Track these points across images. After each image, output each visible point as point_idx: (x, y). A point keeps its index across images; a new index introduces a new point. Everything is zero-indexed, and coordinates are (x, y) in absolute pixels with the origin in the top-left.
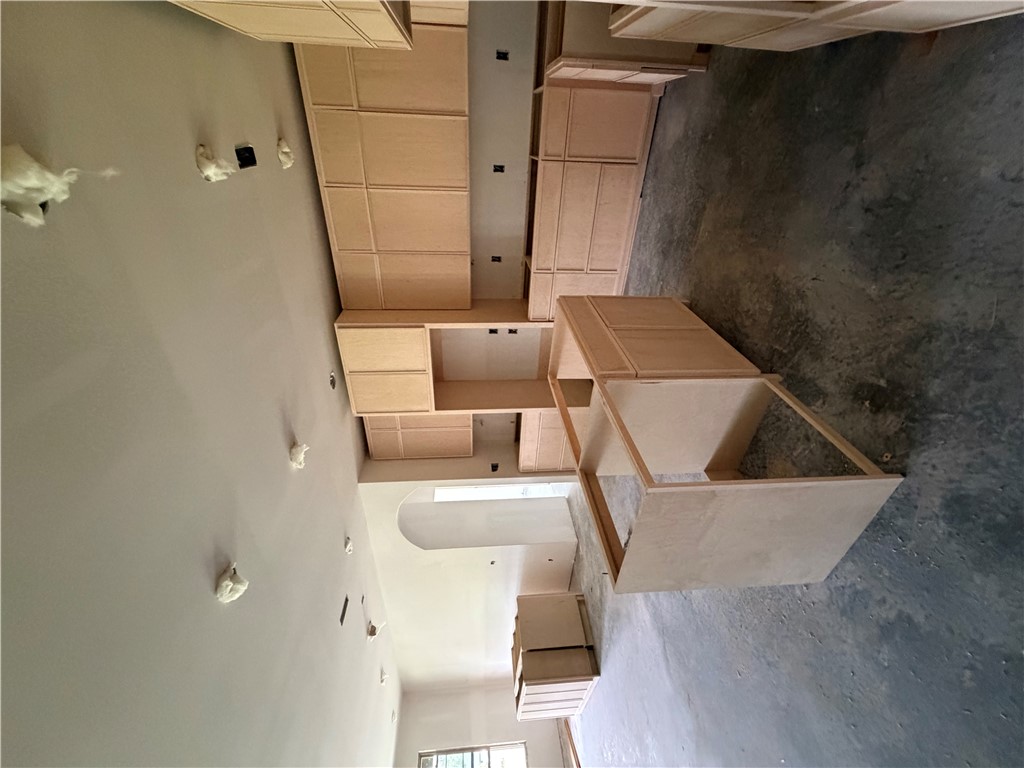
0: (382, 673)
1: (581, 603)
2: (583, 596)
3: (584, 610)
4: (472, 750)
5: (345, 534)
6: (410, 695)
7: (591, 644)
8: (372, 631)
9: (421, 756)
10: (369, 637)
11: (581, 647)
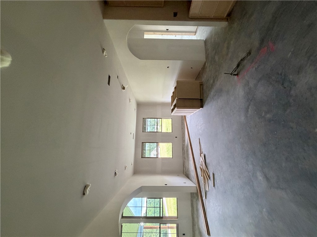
0: (130, 100)
1: (201, 85)
2: (202, 82)
3: (202, 87)
4: (157, 118)
5: (102, 47)
6: (139, 105)
7: (202, 98)
8: (124, 88)
9: (143, 118)
10: (123, 90)
11: (198, 99)
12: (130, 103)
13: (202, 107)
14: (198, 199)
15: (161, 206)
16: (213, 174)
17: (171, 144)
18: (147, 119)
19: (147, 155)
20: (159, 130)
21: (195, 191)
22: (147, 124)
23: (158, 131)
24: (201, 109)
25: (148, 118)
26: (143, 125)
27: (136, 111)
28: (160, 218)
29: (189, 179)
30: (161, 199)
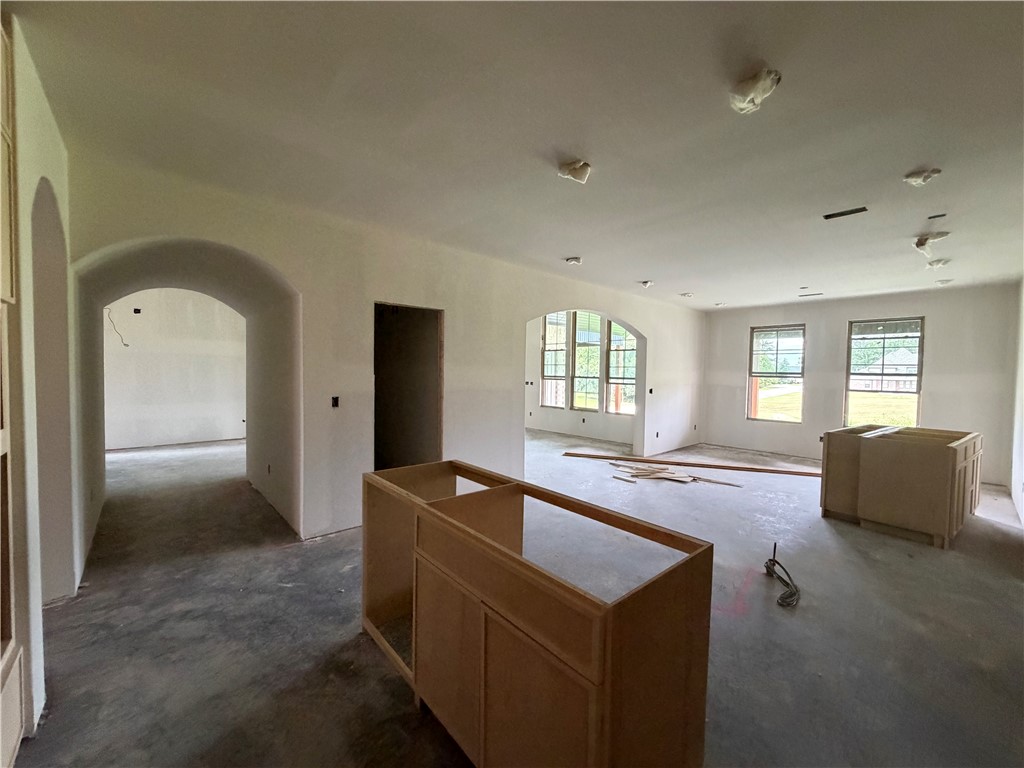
8: (921, 243)
9: (922, 319)
12: (928, 266)
13: (826, 514)
14: (624, 453)
15: (626, 381)
16: (635, 482)
17: (800, 421)
18: (919, 334)
19: (759, 342)
20: (855, 382)
21: (636, 450)
22: (887, 335)
23: (852, 377)
24: (820, 510)
25: (922, 339)
26: (886, 320)
27: (940, 285)
28: (608, 377)
29: (676, 450)
30: (634, 381)
